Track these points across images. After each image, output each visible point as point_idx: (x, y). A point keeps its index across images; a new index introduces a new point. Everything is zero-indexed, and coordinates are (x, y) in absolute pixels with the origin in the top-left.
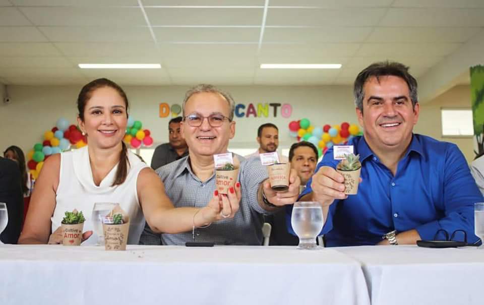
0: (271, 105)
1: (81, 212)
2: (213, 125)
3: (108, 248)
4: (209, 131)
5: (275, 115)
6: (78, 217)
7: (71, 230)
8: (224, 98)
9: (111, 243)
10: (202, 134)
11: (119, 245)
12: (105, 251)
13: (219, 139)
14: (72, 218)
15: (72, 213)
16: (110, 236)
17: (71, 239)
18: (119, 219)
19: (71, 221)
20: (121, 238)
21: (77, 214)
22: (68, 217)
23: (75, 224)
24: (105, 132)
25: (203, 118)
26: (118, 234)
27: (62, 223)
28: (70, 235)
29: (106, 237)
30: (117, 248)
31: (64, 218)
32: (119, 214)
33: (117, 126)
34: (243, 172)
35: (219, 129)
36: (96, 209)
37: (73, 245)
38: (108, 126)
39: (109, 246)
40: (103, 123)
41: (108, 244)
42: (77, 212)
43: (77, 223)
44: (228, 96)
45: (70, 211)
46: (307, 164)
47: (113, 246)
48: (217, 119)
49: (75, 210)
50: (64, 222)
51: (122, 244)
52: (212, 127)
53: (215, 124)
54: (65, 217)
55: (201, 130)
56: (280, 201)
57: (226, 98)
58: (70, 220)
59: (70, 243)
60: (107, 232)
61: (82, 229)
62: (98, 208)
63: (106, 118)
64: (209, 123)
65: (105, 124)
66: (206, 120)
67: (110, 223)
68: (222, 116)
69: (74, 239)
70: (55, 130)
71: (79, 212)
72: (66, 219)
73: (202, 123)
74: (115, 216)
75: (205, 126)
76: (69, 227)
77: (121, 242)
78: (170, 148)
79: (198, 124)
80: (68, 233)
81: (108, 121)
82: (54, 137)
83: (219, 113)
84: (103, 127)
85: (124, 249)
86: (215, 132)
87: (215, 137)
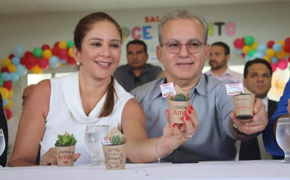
0: (216, 24)
1: (72, 135)
2: (191, 51)
3: (109, 167)
4: (187, 57)
5: (220, 33)
6: (70, 139)
7: (65, 152)
8: (198, 22)
9: (112, 163)
10: (181, 61)
11: (119, 164)
12: (106, 171)
13: (197, 65)
14: (65, 140)
15: (65, 136)
16: (111, 156)
17: (65, 160)
18: (118, 140)
19: (64, 144)
20: (121, 158)
21: (69, 136)
22: (61, 140)
23: (68, 145)
24: (101, 63)
25: (182, 45)
26: (118, 154)
27: (56, 145)
28: (64, 156)
29: (107, 158)
30: (117, 167)
31: (57, 141)
32: (117, 136)
33: (113, 59)
34: (218, 96)
35: (196, 55)
36: (88, 132)
37: (67, 166)
38: (106, 58)
39: (110, 166)
40: (102, 54)
41: (109, 164)
42: (69, 135)
43: (70, 145)
44: (201, 19)
45: (62, 134)
46: (261, 80)
47: (114, 165)
48: (195, 45)
49: (67, 132)
50: (57, 144)
51: (122, 163)
52: (191, 53)
53: (193, 50)
54: (58, 139)
55: (180, 57)
56: (249, 130)
57: (200, 21)
58: (63, 142)
59: (64, 164)
60: (108, 152)
61: (74, 151)
62: (92, 131)
63: (104, 50)
64: (187, 49)
65: (103, 56)
66: (184, 47)
67: (110, 144)
68: (199, 42)
69: (67, 160)
70: (11, 57)
71: (70, 135)
72: (60, 142)
73: (181, 49)
74: (114, 137)
75: (184, 53)
76: (62, 149)
77: (121, 161)
78: (128, 69)
79: (177, 51)
80: (62, 155)
81: (107, 54)
82: (12, 63)
83: (196, 39)
84: (99, 59)
85: (123, 168)
86: (193, 58)
87: (193, 63)
